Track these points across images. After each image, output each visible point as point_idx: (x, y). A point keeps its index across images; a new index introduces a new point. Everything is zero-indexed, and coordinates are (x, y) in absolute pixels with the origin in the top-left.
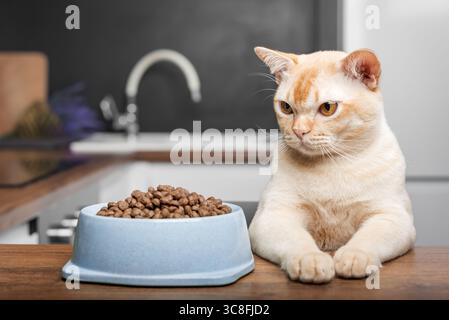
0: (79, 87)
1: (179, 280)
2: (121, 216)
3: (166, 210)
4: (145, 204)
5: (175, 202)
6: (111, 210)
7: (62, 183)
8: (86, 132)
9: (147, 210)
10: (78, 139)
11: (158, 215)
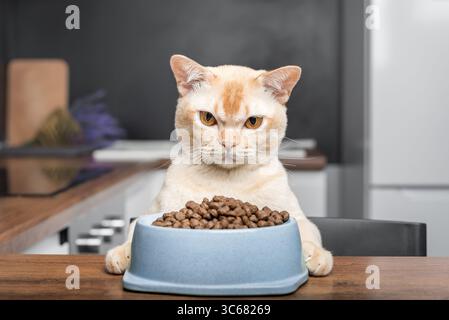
0: (100, 94)
1: (243, 290)
2: (181, 227)
3: (225, 221)
4: (202, 215)
5: (232, 213)
6: (166, 220)
7: (91, 192)
8: (108, 140)
9: (204, 221)
10: (100, 148)
11: (218, 226)
